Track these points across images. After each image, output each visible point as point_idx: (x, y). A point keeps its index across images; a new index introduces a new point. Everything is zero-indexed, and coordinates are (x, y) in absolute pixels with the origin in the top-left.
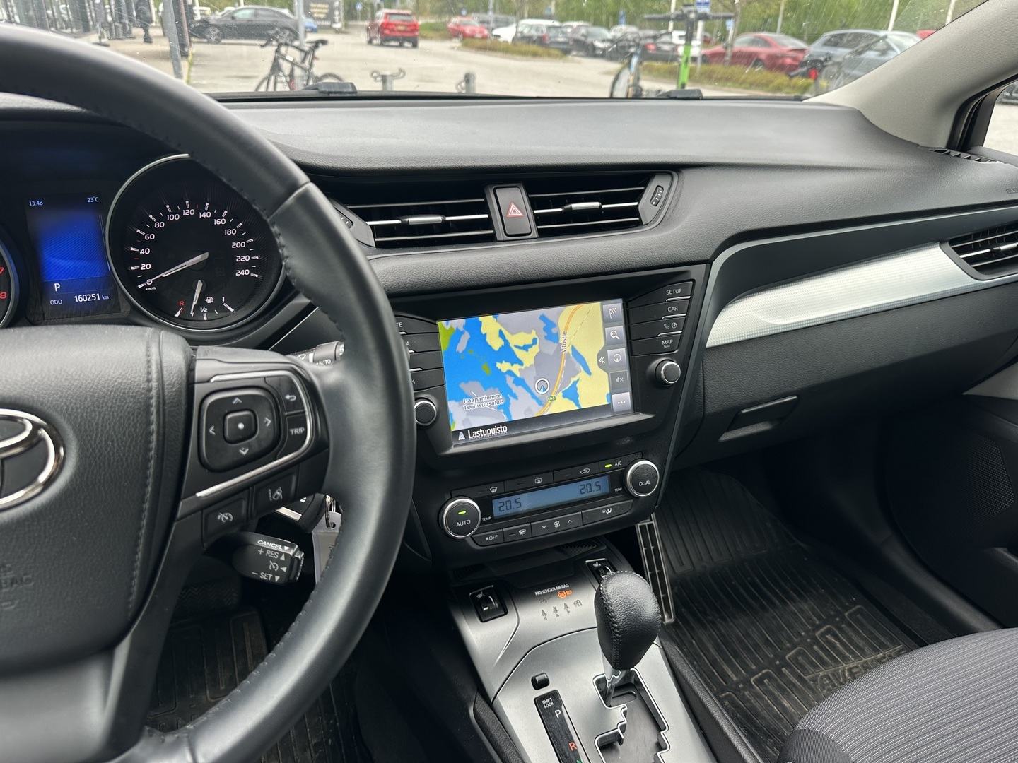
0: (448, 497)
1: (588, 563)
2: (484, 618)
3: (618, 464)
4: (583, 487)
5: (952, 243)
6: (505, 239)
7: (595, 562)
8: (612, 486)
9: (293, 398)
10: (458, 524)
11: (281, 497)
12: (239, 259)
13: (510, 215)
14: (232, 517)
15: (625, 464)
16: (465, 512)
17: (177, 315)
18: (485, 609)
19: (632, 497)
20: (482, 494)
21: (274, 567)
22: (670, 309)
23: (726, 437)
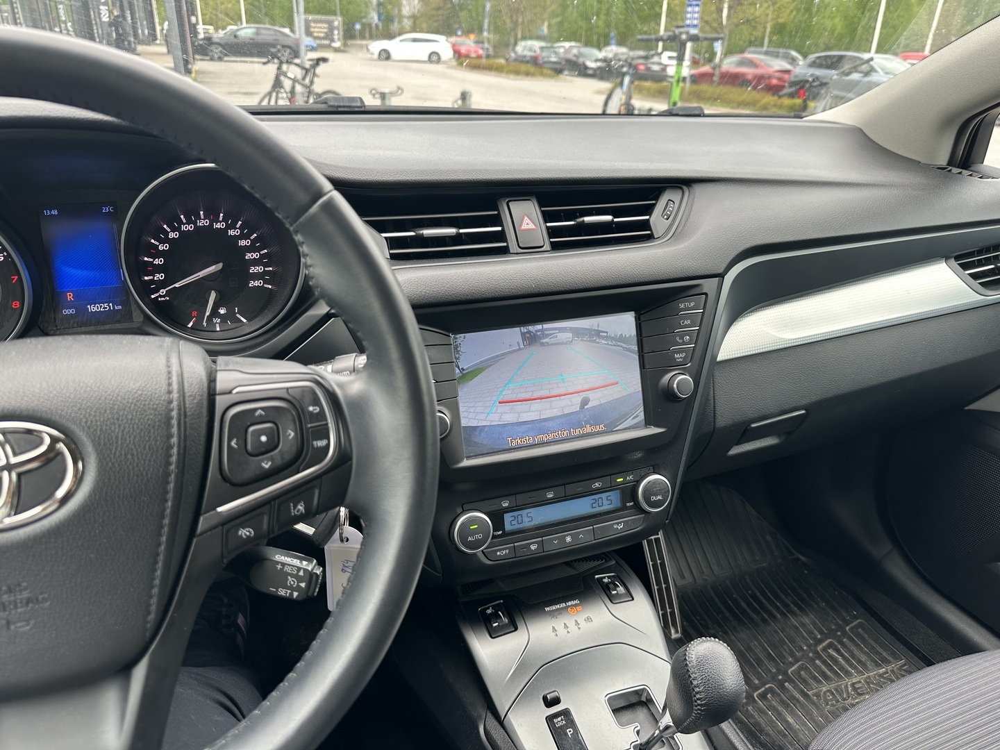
0: (459, 510)
1: (598, 579)
2: (494, 634)
3: (630, 478)
4: (594, 501)
5: (957, 258)
6: (519, 252)
7: (604, 578)
8: (624, 502)
9: (315, 409)
10: (470, 539)
11: (304, 511)
12: (253, 270)
13: (523, 227)
14: (253, 532)
15: (637, 479)
16: (476, 526)
17: (190, 326)
18: (494, 625)
19: (643, 511)
20: (494, 508)
21: (292, 583)
22: (683, 323)
23: (735, 450)
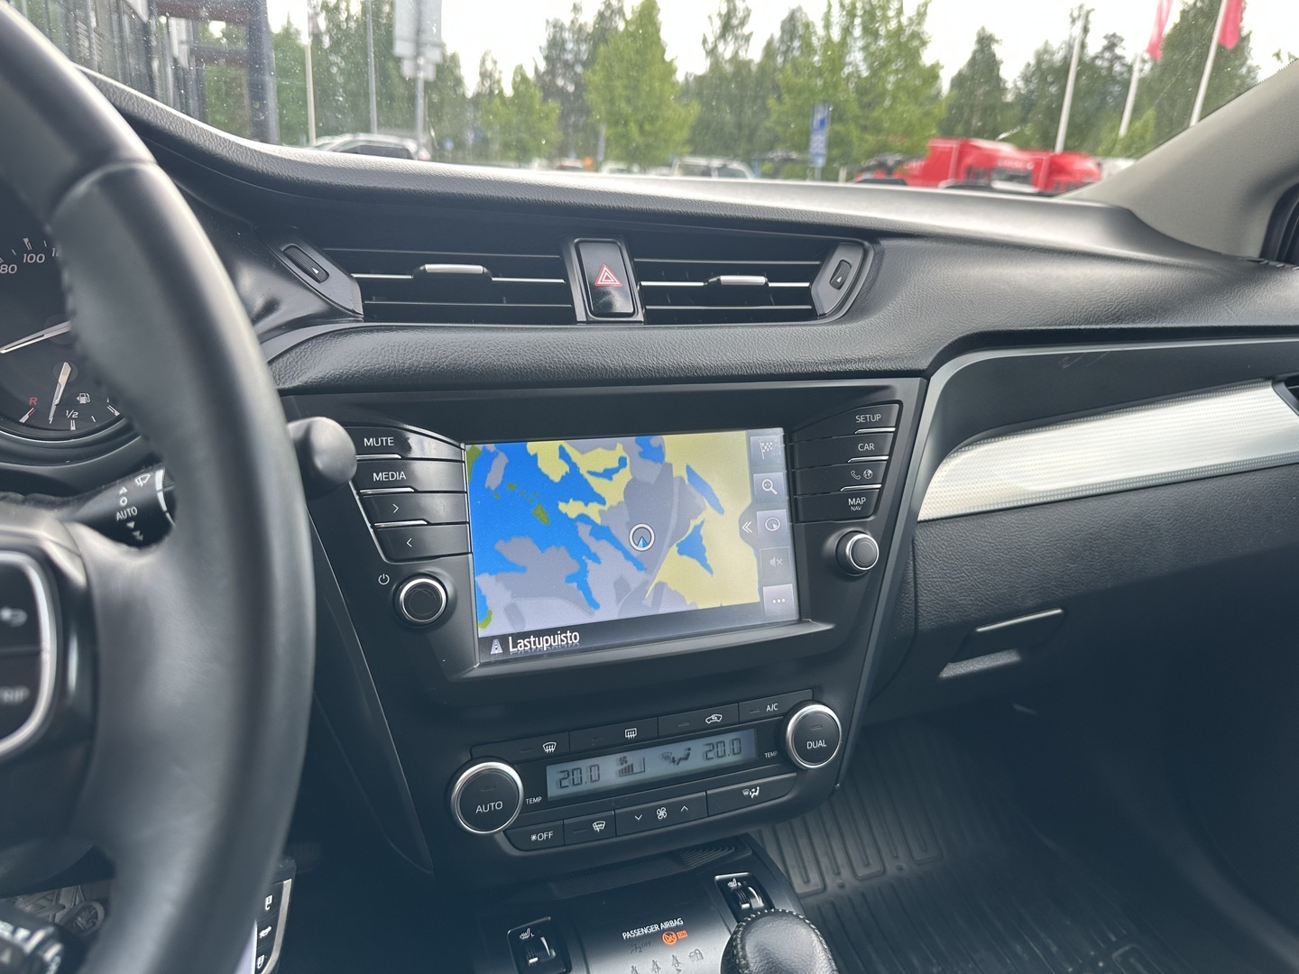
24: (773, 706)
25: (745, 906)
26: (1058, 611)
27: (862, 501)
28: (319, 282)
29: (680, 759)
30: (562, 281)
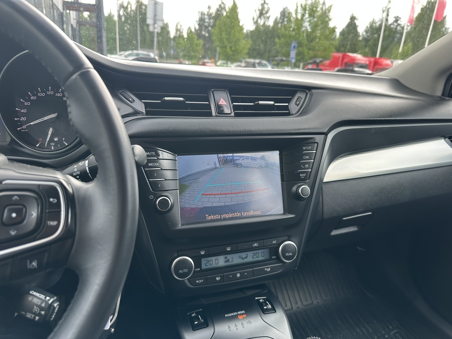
0: (176, 255)
1: (257, 299)
2: (195, 328)
5: (449, 138)
6: (217, 115)
7: (261, 299)
8: (271, 255)
10: (180, 271)
15: (279, 243)
17: (37, 146)
18: (196, 323)
19: (282, 262)
20: (195, 254)
22: (305, 157)
23: (334, 233)
24: (275, 241)
25: (265, 307)
26: (370, 213)
27: (305, 175)
28: (131, 103)
29: (245, 258)
30: (208, 103)
